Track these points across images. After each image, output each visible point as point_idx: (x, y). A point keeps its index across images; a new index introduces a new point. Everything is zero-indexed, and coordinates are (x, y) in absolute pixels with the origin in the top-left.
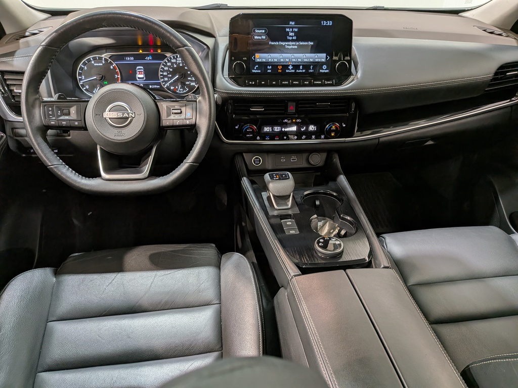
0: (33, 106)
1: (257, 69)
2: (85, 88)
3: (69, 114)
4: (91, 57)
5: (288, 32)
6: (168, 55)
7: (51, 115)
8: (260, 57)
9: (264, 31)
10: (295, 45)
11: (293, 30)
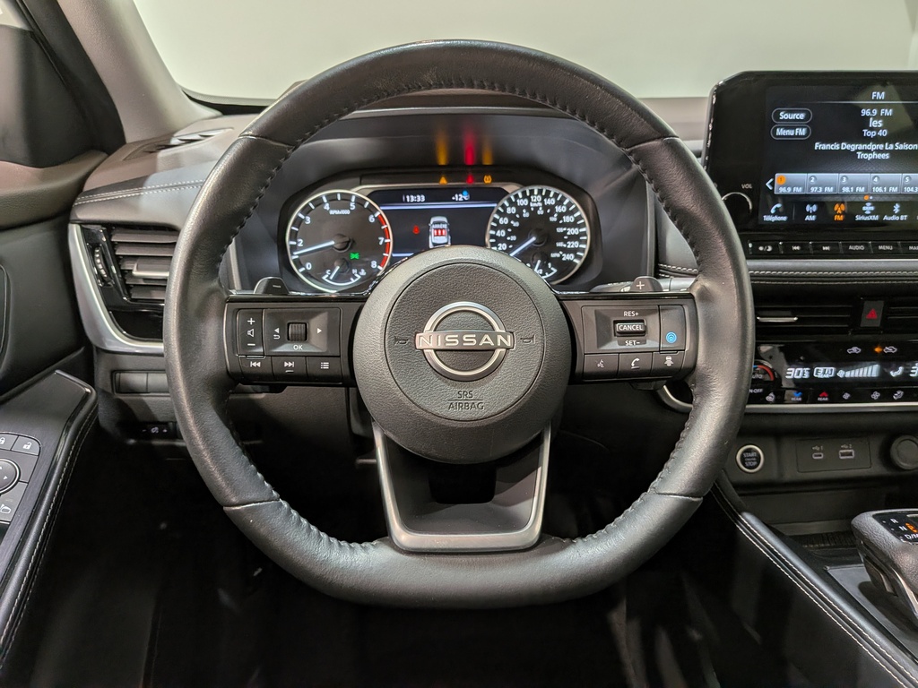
0: (201, 314)
1: (778, 213)
2: (303, 269)
3: (305, 338)
4: (323, 194)
5: (867, 118)
6: (510, 188)
7: (251, 340)
8: (788, 183)
9: (802, 116)
10: (884, 151)
11: (879, 112)
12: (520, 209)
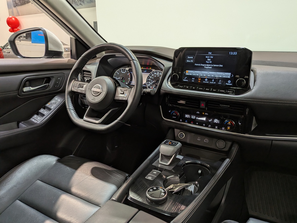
1: (186, 79)
4: (121, 69)
5: (207, 58)
6: (153, 70)
8: (189, 72)
9: (192, 58)
10: (211, 66)
11: (210, 57)
12: (154, 75)
